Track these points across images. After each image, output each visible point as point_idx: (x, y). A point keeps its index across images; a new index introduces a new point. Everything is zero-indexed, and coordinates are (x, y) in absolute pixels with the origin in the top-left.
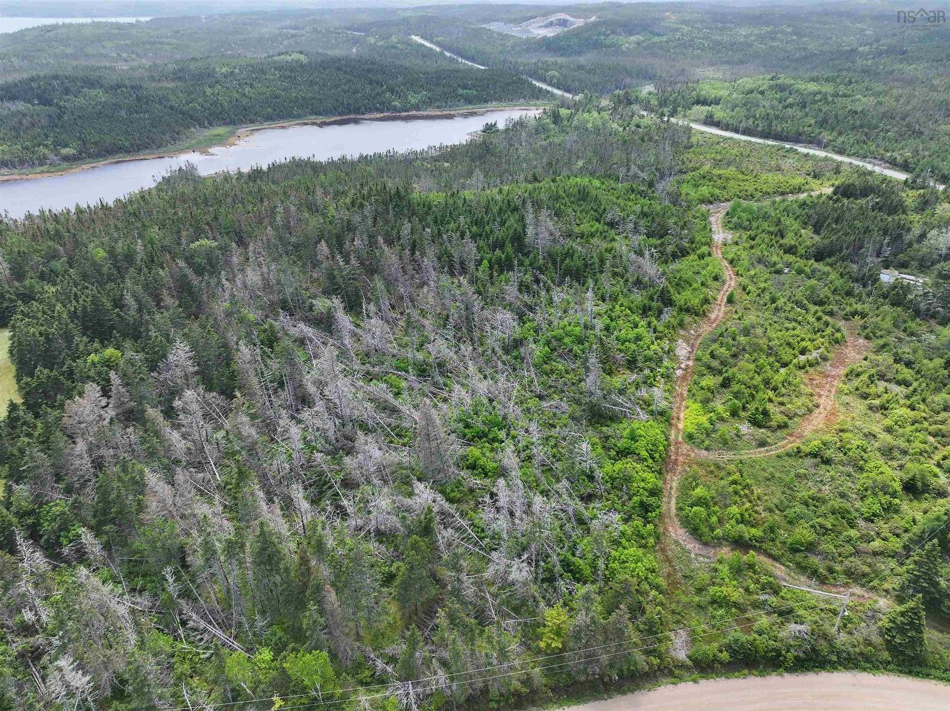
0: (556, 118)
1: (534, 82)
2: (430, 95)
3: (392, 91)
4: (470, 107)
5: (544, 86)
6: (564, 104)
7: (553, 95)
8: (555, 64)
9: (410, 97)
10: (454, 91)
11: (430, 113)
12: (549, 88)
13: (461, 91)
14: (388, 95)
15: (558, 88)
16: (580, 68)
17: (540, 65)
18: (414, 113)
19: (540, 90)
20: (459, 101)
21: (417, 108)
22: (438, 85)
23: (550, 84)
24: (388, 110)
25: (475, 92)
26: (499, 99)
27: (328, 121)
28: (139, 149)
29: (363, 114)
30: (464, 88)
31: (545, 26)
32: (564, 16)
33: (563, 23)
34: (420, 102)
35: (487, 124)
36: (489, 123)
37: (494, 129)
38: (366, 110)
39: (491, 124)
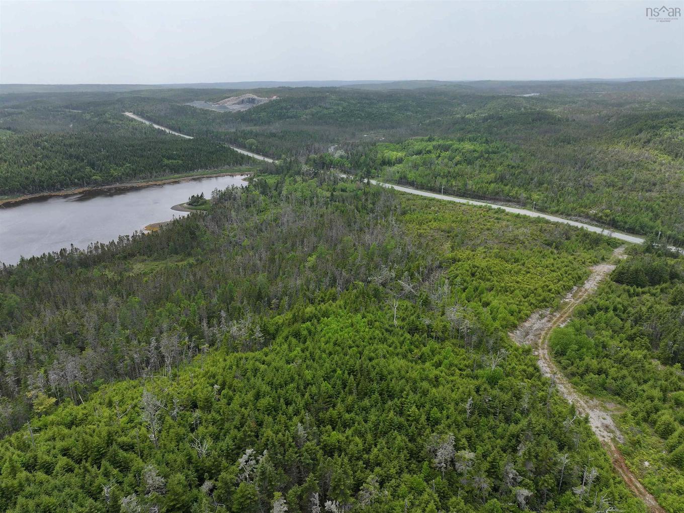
0: (264, 188)
1: (236, 149)
2: (134, 167)
3: (93, 165)
4: (176, 175)
5: (245, 153)
6: (266, 170)
7: (254, 160)
8: (251, 132)
9: (112, 171)
10: (159, 162)
11: (134, 185)
12: (250, 155)
13: (166, 161)
14: (88, 169)
15: (258, 153)
16: (273, 135)
17: (239, 134)
18: (118, 185)
19: (242, 156)
20: (164, 171)
21: (119, 179)
22: (142, 156)
23: (251, 150)
24: (88, 184)
25: (180, 162)
26: (205, 167)
29: (59, 190)
30: (168, 158)
31: (238, 104)
32: (251, 96)
33: (252, 101)
34: (123, 174)
35: (193, 197)
36: (196, 195)
37: (201, 201)
38: (62, 186)
39: (198, 196)
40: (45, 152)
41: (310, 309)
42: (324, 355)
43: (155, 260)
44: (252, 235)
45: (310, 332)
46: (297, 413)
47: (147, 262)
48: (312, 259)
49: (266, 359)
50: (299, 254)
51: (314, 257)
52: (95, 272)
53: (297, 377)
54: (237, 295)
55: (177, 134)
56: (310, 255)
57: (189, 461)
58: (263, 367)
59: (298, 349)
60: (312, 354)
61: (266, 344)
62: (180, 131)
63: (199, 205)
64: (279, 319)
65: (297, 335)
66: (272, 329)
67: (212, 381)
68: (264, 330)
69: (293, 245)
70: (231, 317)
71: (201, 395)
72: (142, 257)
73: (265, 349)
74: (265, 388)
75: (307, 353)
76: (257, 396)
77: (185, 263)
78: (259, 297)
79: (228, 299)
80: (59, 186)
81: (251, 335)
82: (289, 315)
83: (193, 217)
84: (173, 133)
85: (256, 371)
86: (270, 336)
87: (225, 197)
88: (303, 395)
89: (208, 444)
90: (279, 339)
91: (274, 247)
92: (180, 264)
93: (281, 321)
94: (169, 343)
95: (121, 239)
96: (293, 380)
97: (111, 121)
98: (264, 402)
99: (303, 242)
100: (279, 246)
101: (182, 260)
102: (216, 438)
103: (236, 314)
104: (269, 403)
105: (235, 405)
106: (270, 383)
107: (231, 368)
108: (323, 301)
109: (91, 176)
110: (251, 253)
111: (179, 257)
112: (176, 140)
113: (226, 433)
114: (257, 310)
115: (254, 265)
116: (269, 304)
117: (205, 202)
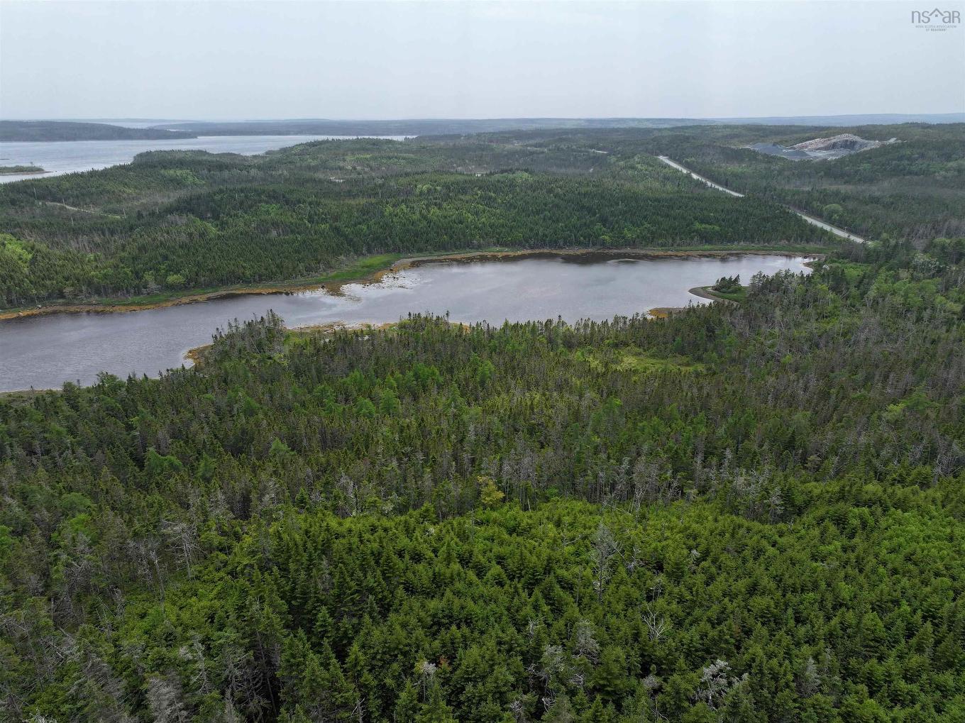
0: (838, 281)
1: (805, 217)
2: (654, 229)
3: (604, 221)
4: (707, 247)
5: (819, 224)
6: (849, 254)
7: (832, 238)
8: (837, 193)
9: (626, 231)
10: (688, 225)
11: (649, 253)
12: (827, 228)
13: (697, 226)
14: (598, 226)
15: (840, 227)
16: (875, 200)
17: (816, 195)
18: (628, 250)
19: (813, 229)
20: (692, 238)
21: (633, 244)
22: (668, 216)
23: (832, 223)
24: (594, 244)
25: (717, 228)
26: (751, 239)
27: (512, 254)
28: (261, 280)
29: (561, 248)
30: (702, 222)
31: (826, 148)
32: (851, 137)
33: (849, 145)
34: (638, 236)
35: (723, 279)
36: (727, 278)
37: (733, 287)
38: (565, 243)
39: (730, 279)
40: (557, 201)
41: (873, 488)
42: (881, 570)
43: (653, 356)
44: (800, 350)
45: (864, 525)
46: (811, 641)
47: (642, 357)
48: (896, 409)
49: (780, 540)
50: (874, 394)
51: (902, 406)
52: (577, 355)
53: (823, 586)
54: (757, 432)
55: (721, 189)
56: (895, 402)
57: (636, 636)
58: (771, 551)
59: (838, 544)
60: (859, 561)
61: (783, 518)
62: (726, 185)
63: (730, 293)
64: (816, 488)
65: (840, 521)
66: (799, 499)
67: (691, 542)
68: (787, 497)
69: (868, 378)
70: (739, 461)
71: (671, 557)
72: (637, 350)
73: (781, 525)
74: (766, 582)
75: (852, 556)
76: (753, 590)
77: (691, 369)
78: (790, 445)
79: (740, 435)
80: (561, 244)
81: (763, 498)
82: (835, 487)
83: (718, 308)
84: (717, 187)
85: (759, 552)
86: (793, 508)
87: (770, 287)
88: (828, 618)
89: (665, 626)
90: (808, 518)
91: (832, 375)
92: (683, 369)
93: (817, 492)
94: (647, 471)
95: (617, 319)
96: (815, 587)
97: (639, 166)
98: (759, 602)
99: (886, 377)
100: (842, 376)
101: (688, 365)
102: (679, 624)
103: (747, 460)
104: (768, 607)
105: (717, 588)
106: (778, 579)
107: (722, 534)
108: (901, 481)
109: (599, 235)
110: (793, 377)
111: (685, 359)
112: (718, 197)
113: (694, 622)
114: (780, 463)
115: (793, 396)
116: (804, 460)
117: (739, 290)
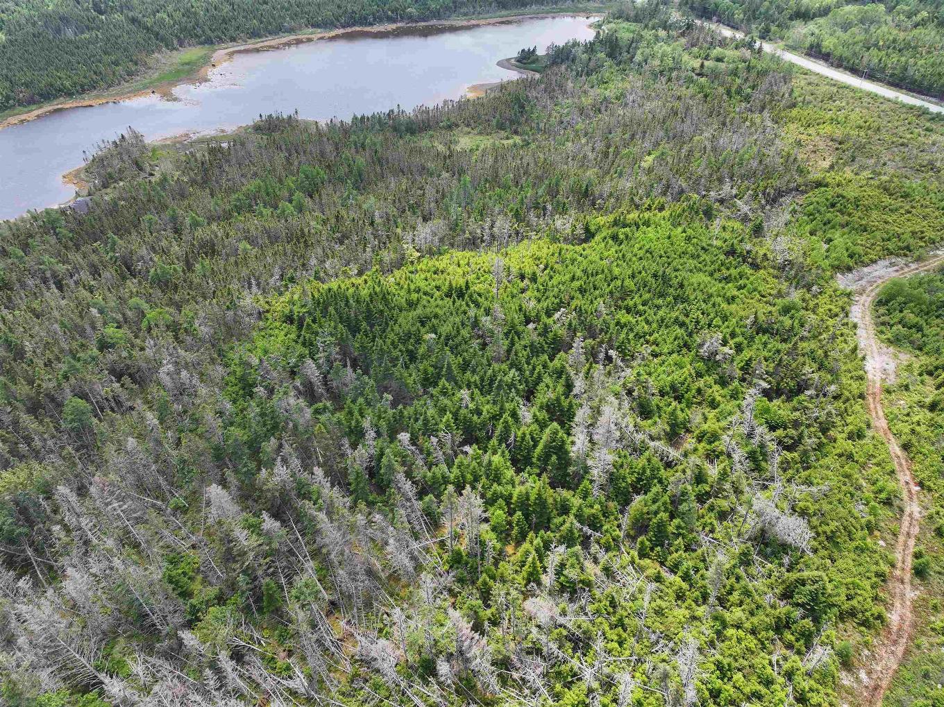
6: (622, 14)
9: (430, 1)
26: (541, 1)
34: (442, 6)
35: (523, 51)
36: (527, 49)
37: (533, 58)
41: (633, 216)
42: (634, 259)
45: (627, 237)
46: (602, 296)
47: (471, 135)
48: (650, 159)
49: (584, 253)
50: (635, 150)
51: (653, 156)
52: (425, 142)
53: (606, 271)
54: (563, 189)
56: (649, 154)
57: (520, 310)
58: (580, 259)
59: (613, 250)
60: (624, 256)
61: (586, 240)
63: (530, 64)
64: (602, 220)
65: (615, 238)
66: (593, 228)
67: (537, 262)
68: (587, 229)
69: (632, 137)
70: (555, 210)
71: (528, 270)
72: (467, 129)
73: (584, 245)
74: (579, 273)
75: (620, 255)
76: (573, 279)
78: (586, 194)
79: (553, 192)
81: (573, 231)
82: (611, 218)
85: (573, 261)
86: (589, 235)
87: (562, 55)
88: (609, 285)
89: (533, 303)
90: (598, 238)
91: (610, 136)
93: (602, 223)
96: (603, 271)
98: (576, 284)
99: (645, 132)
100: (616, 137)
102: (539, 301)
103: (562, 210)
104: (581, 285)
105: (554, 281)
106: (585, 271)
107: (553, 255)
108: (649, 209)
109: (405, 8)
110: (584, 141)
111: (505, 133)
113: (546, 298)
114: (580, 207)
115: (585, 157)
116: (594, 204)
117: (538, 59)
